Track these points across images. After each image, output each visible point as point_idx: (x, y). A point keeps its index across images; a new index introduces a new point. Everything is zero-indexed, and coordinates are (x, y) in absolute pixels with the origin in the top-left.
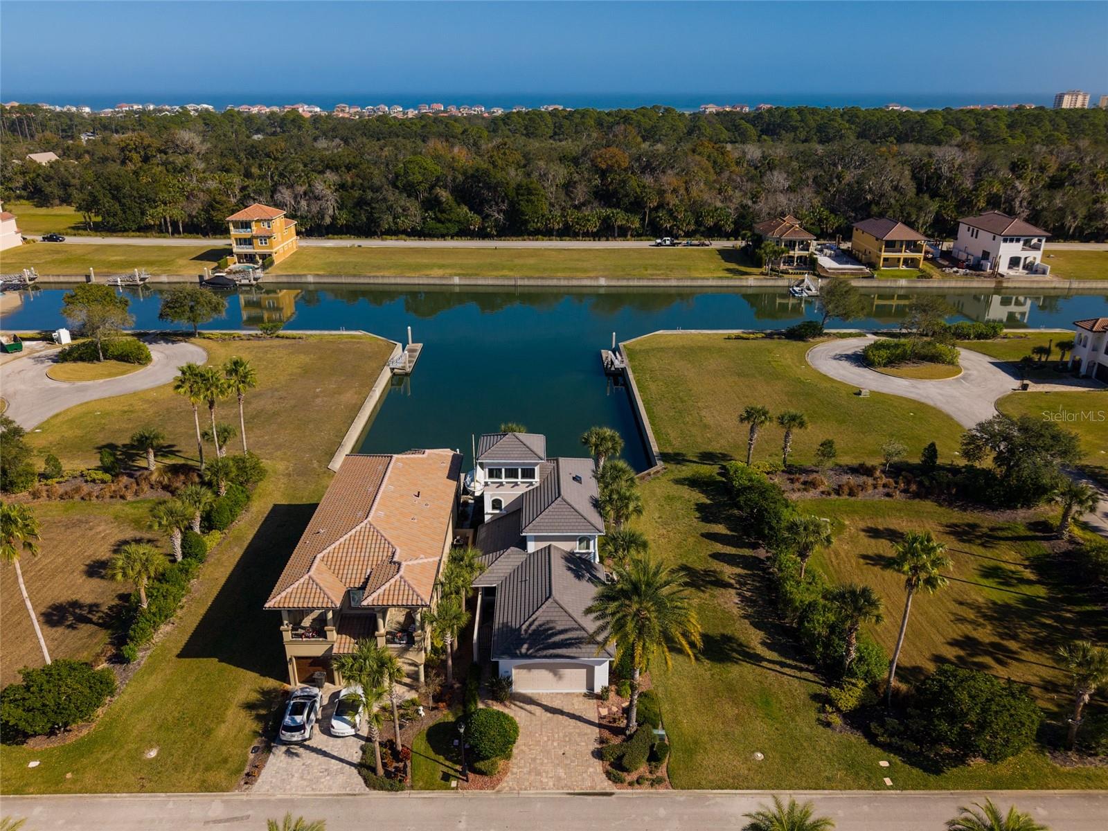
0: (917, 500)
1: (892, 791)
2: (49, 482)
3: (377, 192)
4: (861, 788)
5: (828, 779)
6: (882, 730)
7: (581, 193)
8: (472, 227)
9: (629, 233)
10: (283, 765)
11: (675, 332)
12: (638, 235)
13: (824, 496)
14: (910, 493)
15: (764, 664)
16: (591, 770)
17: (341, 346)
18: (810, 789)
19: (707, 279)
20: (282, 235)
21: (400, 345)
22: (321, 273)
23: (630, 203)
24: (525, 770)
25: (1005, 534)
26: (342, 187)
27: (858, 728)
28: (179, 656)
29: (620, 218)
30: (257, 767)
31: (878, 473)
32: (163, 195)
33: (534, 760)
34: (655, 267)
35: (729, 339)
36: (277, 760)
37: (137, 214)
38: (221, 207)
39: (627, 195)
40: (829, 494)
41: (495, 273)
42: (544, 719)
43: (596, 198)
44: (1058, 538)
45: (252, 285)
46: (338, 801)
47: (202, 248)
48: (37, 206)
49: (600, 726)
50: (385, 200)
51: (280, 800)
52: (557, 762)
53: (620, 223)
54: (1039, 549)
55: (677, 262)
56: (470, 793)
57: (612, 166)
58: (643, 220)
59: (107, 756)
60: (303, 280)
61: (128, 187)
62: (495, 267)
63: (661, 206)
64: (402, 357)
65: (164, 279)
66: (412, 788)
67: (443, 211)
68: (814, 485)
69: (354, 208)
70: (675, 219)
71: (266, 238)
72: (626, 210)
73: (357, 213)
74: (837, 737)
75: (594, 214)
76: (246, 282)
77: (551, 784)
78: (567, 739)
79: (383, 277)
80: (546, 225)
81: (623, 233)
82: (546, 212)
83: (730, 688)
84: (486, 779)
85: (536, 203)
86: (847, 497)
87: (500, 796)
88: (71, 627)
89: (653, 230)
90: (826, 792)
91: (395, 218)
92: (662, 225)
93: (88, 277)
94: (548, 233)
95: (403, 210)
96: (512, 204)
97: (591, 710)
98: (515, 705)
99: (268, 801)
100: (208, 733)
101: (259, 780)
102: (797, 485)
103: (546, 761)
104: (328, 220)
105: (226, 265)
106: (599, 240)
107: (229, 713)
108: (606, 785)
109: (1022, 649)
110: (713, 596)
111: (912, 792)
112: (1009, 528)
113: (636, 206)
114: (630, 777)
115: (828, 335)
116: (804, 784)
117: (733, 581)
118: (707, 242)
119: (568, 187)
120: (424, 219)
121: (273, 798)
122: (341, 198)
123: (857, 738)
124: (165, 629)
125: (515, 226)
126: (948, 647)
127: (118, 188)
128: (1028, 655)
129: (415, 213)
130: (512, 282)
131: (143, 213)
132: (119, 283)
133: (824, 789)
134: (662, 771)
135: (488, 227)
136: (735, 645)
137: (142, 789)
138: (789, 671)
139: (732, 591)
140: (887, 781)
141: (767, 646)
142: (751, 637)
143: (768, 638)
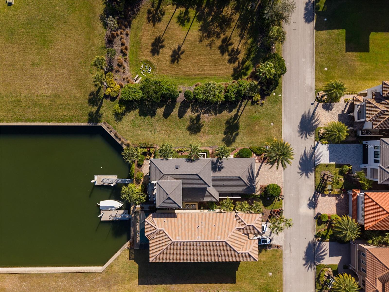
1: (282, 95)
4: (281, 102)
5: (279, 109)
15: (239, 114)
24: (276, 181)
28: (235, 283)
30: (275, 246)
33: (273, 179)
40: (126, 59)
42: (260, 177)
49: (262, 162)
51: (285, 238)
52: (274, 174)
56: (283, 194)
59: (272, 285)
66: (282, 208)
77: (280, 175)
78: (267, 171)
83: (248, 126)
97: (257, 164)
101: (279, 244)
102: (120, 69)
103: (274, 176)
109: (224, 34)
110: (204, 122)
111: (282, 91)
123: (267, 98)
126: (224, 56)
136: (231, 121)
138: (242, 108)
139: (202, 115)
140: (280, 95)
141: (230, 111)
142: (226, 115)
143: (227, 110)
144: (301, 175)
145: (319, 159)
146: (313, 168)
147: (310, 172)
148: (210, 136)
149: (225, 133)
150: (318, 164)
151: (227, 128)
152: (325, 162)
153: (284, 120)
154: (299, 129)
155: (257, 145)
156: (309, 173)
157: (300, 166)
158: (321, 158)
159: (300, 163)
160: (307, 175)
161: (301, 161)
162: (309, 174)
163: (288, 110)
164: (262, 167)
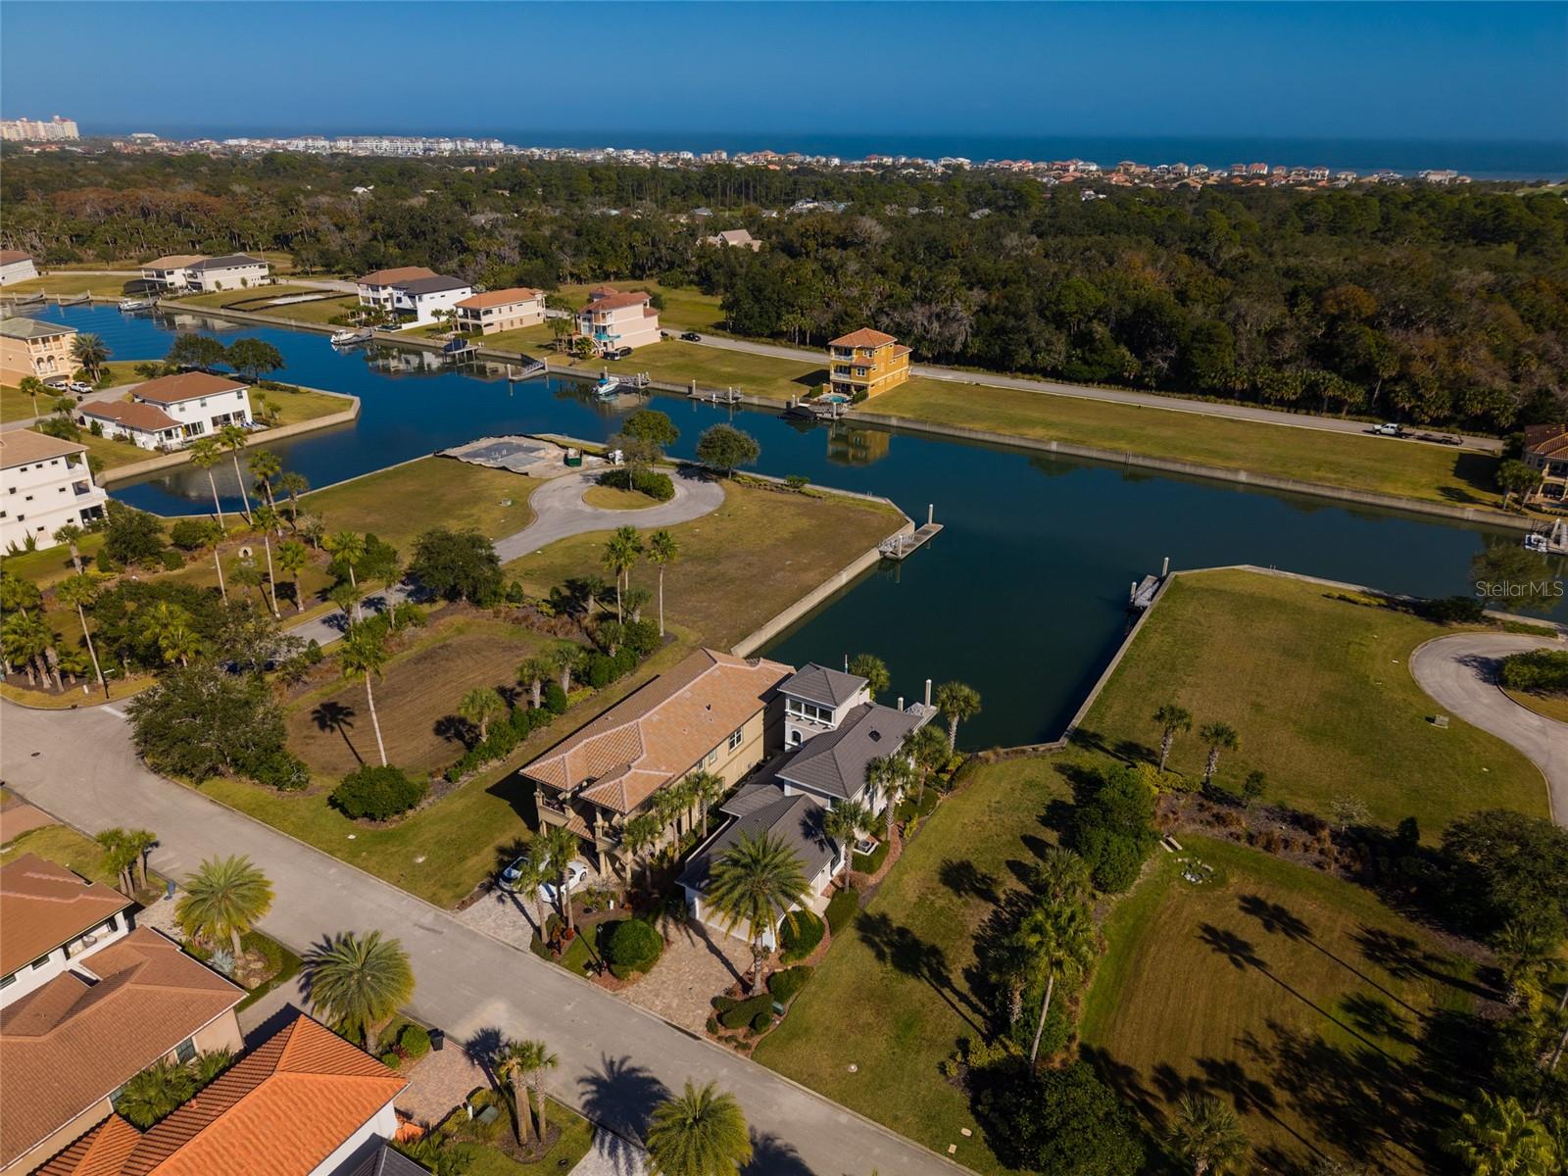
0: (1356, 885)
1: (948, 1159)
2: (511, 605)
3: (1021, 319)
4: (921, 1141)
5: (896, 1118)
6: (991, 1100)
7: (1289, 345)
8: (1126, 374)
9: (1346, 408)
10: (490, 905)
11: (1263, 571)
12: (1358, 413)
13: (1231, 839)
14: (1352, 872)
15: (946, 991)
16: (700, 1011)
17: (851, 514)
18: (870, 1118)
19: (1399, 498)
20: (886, 365)
21: (913, 524)
22: (907, 416)
23: (1357, 367)
24: (650, 988)
25: (1443, 970)
26: (984, 309)
27: (972, 1089)
28: (488, 791)
29: (1333, 385)
30: (473, 900)
31: (1325, 833)
32: (804, 301)
33: (663, 982)
34: (1335, 467)
35: (1328, 596)
36: (489, 900)
37: (774, 319)
38: (850, 321)
39: (1356, 356)
40: (1238, 838)
41: (1106, 444)
42: (701, 953)
43: (1309, 353)
44: (1501, 1001)
45: (833, 420)
46: (503, 949)
47: (814, 365)
48: (704, 294)
49: (739, 979)
50: (1026, 331)
51: (470, 931)
52: (680, 993)
53: (1331, 393)
54: (1465, 1004)
55: (1378, 465)
56: (595, 986)
57: (1348, 312)
58: (1371, 392)
59: (394, 850)
60: (887, 422)
61: (770, 290)
62: (1114, 434)
63: (1401, 377)
64: (904, 538)
65: (755, 401)
66: (559, 963)
67: (1093, 351)
68: (1224, 822)
69: (991, 335)
70: (1420, 397)
71: (864, 369)
72: (1345, 378)
73: (993, 342)
74: (943, 1085)
75: (1295, 378)
76: (828, 416)
77: (659, 1008)
78: (704, 978)
79: (970, 430)
80: (1226, 383)
81: (1335, 408)
82: (1230, 366)
83: (888, 998)
84: (616, 981)
85: (1215, 354)
86: (1261, 850)
87: (615, 999)
88: (448, 739)
89: (1383, 409)
90: (883, 1127)
91: (1034, 353)
92: (1397, 404)
93: (690, 388)
94: (1225, 394)
95: (1047, 344)
96: (1184, 350)
97: (743, 963)
98: (687, 932)
99: (462, 927)
100: (463, 859)
101: (468, 910)
102: (1206, 815)
103: (671, 988)
104: (958, 347)
105: (821, 392)
106: (1295, 412)
107: (486, 849)
108: (700, 1029)
109: (1289, 1105)
110: (966, 904)
111: (967, 1169)
112: (1452, 964)
113: (1364, 373)
114: (722, 1032)
115: (1492, 621)
116: (869, 1111)
117: (1003, 897)
118: (1455, 438)
119: (1273, 335)
120: (1069, 357)
121: (466, 927)
122: (978, 322)
123: (961, 1097)
124: (494, 763)
125: (1181, 380)
126: (1195, 1065)
127: (760, 291)
128: (1290, 1117)
129: (1060, 348)
130: (1122, 459)
131: (779, 318)
132: (714, 399)
133: (883, 1124)
134: (755, 1040)
135: (1146, 376)
136: (935, 961)
137: (397, 883)
138: (963, 1007)
139: (992, 907)
140: (953, 1148)
141: (968, 974)
142: (961, 959)
143: (976, 967)
144: (612, 1063)
145: (613, 1152)
146: (599, 1113)
147: (596, 1096)
148: (912, 896)
149: (903, 932)
150: (598, 1141)
151: (916, 943)
152: (585, 1167)
153: (845, 1117)
154: (778, 1142)
155: (807, 990)
156: (593, 1092)
157: (641, 1075)
158: (611, 1163)
159: (655, 1081)
160: (596, 1081)
161: (656, 1088)
162: (593, 1088)
163: (877, 1151)
164: (725, 970)
